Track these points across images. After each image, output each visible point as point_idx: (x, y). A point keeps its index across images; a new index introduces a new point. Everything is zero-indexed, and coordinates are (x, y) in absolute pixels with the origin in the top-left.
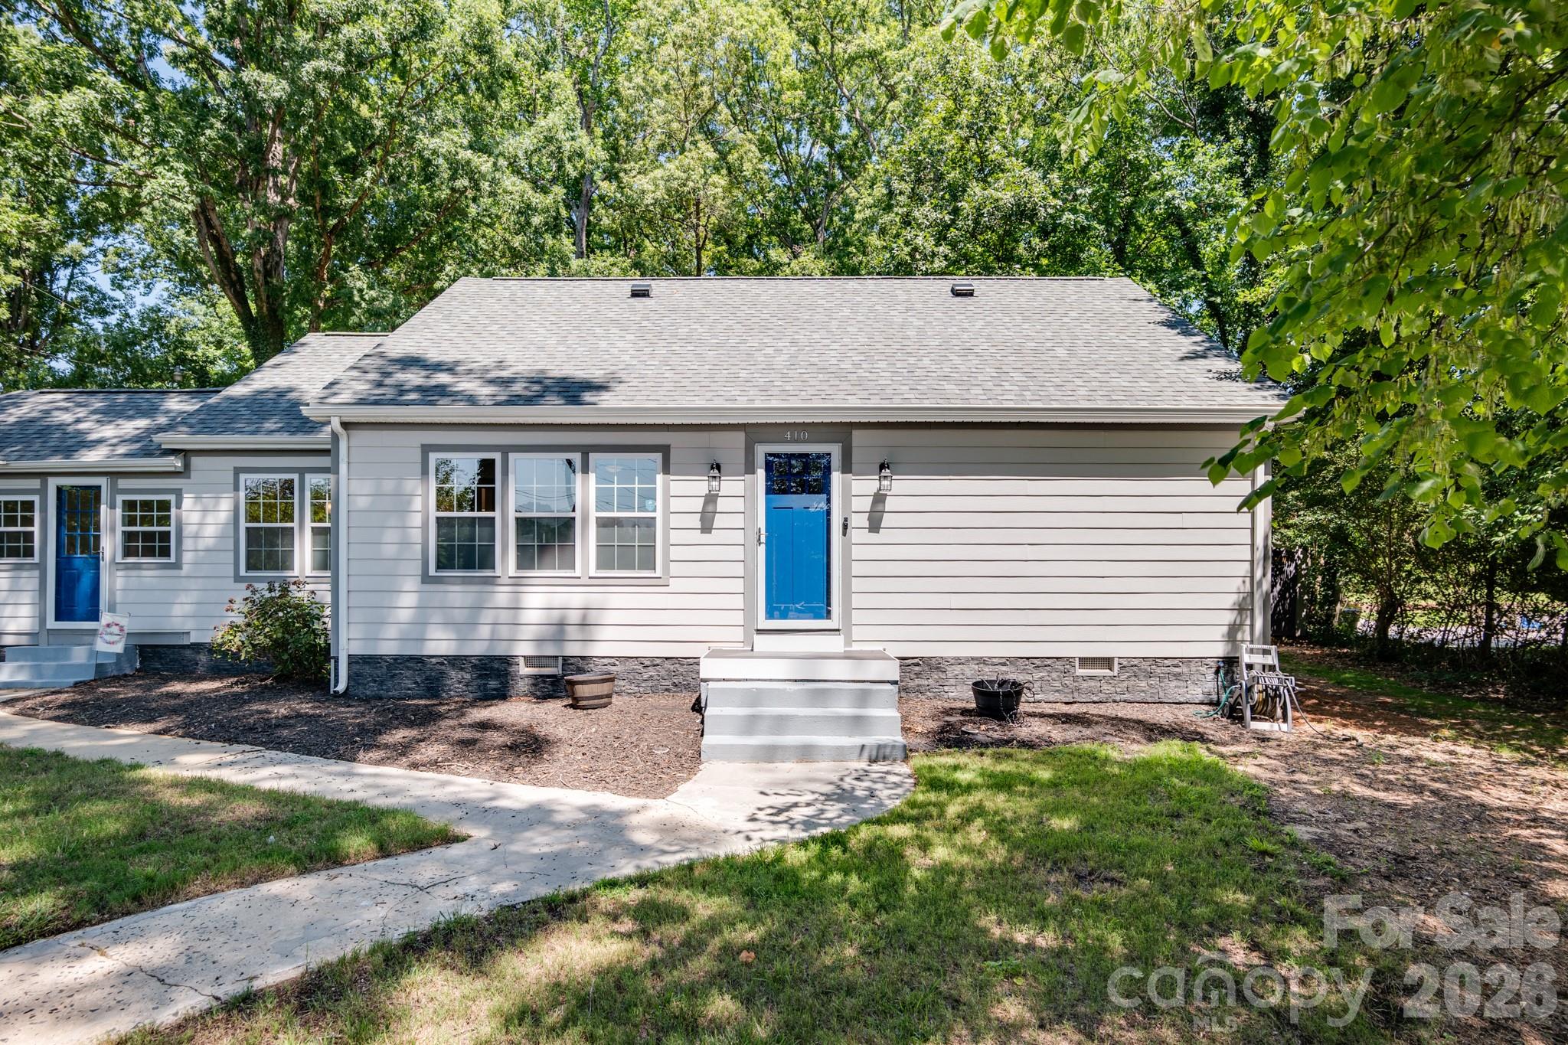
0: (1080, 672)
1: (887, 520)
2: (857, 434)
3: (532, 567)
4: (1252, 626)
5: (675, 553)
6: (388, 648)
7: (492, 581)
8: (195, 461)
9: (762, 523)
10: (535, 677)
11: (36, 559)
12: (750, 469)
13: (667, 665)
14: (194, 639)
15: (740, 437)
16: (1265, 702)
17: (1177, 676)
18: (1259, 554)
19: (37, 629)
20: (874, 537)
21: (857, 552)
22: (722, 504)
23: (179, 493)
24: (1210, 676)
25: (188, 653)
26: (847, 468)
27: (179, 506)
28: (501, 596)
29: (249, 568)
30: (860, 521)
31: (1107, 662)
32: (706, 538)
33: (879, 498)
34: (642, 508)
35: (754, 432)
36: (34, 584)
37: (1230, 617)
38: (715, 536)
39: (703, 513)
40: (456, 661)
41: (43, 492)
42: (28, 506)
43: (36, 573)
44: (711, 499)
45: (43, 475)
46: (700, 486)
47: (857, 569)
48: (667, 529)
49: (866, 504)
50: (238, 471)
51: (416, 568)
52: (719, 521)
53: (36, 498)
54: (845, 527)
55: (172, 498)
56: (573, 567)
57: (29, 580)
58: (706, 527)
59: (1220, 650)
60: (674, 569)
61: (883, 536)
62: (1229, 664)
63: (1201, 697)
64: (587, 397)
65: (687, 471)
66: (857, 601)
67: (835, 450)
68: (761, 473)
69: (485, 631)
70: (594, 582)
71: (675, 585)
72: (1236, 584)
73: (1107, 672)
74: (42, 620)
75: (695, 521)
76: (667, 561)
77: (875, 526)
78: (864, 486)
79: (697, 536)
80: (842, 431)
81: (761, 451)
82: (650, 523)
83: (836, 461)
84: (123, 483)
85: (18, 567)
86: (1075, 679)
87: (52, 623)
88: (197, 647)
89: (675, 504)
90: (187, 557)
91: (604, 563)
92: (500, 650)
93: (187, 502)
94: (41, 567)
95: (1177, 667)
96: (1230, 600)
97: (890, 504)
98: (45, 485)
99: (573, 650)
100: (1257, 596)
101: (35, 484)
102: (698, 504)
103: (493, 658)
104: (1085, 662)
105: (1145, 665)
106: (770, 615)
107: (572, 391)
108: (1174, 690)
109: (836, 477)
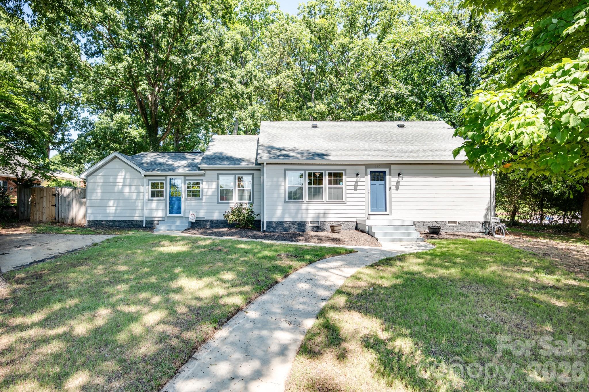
0: (448, 225)
1: (400, 187)
2: (392, 166)
3: (312, 199)
4: (491, 213)
5: (348, 195)
6: (275, 219)
7: (302, 202)
8: (207, 172)
9: (369, 188)
10: (313, 226)
11: (164, 198)
12: (366, 175)
13: (346, 223)
14: (206, 219)
15: (364, 167)
16: (498, 231)
17: (472, 225)
18: (492, 196)
19: (164, 216)
20: (397, 192)
21: (393, 195)
22: (359, 183)
23: (202, 180)
24: (481, 225)
25: (204, 222)
26: (390, 175)
27: (202, 184)
28: (304, 206)
29: (221, 200)
30: (393, 187)
31: (455, 222)
32: (355, 192)
33: (398, 182)
34: (339, 184)
35: (367, 166)
36: (164, 204)
37: (485, 211)
38: (358, 191)
39: (355, 185)
40: (293, 223)
41: (166, 180)
42: (162, 183)
43: (164, 201)
44: (356, 182)
45: (166, 176)
46: (354, 179)
47: (393, 199)
48: (346, 189)
49: (395, 183)
50: (218, 175)
51: (283, 199)
52: (359, 188)
53: (164, 182)
54: (390, 189)
55: (201, 182)
56: (322, 199)
57: (162, 203)
58: (356, 189)
59: (483, 219)
60: (348, 199)
61: (399, 191)
62: (486, 223)
63: (478, 231)
64: (325, 157)
65: (350, 175)
66: (393, 207)
67: (387, 170)
68: (369, 176)
69: (299, 215)
70: (328, 203)
71: (348, 203)
72: (486, 203)
73: (455, 225)
74: (166, 214)
75: (353, 188)
76: (346, 197)
77: (397, 189)
78: (395, 179)
79: (353, 191)
80: (389, 165)
81: (369, 170)
82: (342, 188)
83: (387, 173)
84: (187, 178)
85: (160, 200)
86: (447, 226)
87: (168, 215)
88: (207, 221)
89: (348, 184)
90: (204, 197)
91: (330, 198)
92: (304, 220)
93: (204, 183)
94: (165, 200)
95: (473, 223)
96: (486, 207)
97: (401, 183)
98: (166, 179)
99: (322, 220)
100: (492, 206)
101: (164, 178)
102: (353, 184)
103: (302, 222)
104: (450, 222)
105: (464, 223)
106: (371, 211)
107: (321, 156)
108: (472, 229)
109: (387, 177)
